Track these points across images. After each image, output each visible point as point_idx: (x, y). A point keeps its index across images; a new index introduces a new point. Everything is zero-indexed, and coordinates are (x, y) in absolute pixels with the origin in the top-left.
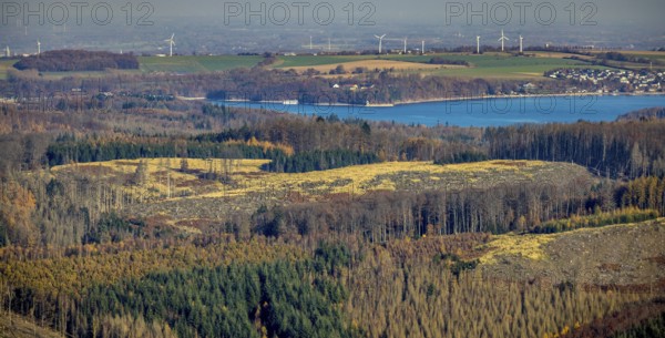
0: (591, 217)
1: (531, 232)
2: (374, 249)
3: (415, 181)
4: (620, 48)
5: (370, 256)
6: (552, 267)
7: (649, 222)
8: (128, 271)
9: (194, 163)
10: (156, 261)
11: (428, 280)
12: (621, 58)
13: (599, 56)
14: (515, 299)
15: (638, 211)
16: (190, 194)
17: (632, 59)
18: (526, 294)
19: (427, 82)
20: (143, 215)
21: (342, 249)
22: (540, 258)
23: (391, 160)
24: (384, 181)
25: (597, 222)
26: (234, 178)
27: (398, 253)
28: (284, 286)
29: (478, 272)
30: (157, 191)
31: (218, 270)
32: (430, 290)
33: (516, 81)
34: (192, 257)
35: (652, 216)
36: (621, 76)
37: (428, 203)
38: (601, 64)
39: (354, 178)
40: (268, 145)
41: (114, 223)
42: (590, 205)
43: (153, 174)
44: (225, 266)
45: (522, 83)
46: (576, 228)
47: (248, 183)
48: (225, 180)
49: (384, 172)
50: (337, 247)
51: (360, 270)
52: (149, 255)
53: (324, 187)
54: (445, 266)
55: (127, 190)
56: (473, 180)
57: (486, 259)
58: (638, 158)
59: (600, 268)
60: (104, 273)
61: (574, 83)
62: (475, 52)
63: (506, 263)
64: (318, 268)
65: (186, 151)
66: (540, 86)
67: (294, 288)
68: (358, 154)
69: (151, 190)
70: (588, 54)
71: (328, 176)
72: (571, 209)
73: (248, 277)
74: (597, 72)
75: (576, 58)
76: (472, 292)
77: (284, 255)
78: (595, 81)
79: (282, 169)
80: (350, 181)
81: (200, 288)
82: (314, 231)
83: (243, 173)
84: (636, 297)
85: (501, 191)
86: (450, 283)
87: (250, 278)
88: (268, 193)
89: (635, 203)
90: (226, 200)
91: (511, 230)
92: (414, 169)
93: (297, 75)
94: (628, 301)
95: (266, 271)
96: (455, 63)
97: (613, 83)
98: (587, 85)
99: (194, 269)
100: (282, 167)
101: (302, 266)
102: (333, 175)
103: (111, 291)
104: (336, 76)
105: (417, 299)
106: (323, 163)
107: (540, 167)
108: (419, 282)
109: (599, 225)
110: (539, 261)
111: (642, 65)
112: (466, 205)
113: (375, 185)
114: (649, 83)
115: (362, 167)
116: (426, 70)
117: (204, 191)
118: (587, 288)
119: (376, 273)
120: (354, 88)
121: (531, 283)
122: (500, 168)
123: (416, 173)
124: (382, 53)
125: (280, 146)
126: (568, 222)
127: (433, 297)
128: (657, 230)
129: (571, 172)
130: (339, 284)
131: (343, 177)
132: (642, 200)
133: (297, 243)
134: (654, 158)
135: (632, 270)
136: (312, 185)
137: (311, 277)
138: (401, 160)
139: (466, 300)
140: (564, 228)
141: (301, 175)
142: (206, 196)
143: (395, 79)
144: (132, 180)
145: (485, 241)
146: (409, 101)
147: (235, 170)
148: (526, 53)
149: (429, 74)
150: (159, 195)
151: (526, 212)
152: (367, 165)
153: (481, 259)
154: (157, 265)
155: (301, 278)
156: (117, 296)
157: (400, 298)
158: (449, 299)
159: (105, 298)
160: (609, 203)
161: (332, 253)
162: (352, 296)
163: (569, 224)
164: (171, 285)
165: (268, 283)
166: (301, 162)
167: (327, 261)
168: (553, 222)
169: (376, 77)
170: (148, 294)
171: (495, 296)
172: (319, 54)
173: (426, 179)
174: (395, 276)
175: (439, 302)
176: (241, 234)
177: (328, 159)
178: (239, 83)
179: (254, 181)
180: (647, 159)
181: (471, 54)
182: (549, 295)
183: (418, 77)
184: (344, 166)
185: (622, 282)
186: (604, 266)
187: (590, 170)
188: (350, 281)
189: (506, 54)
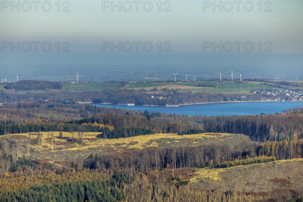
0: (244, 160)
1: (215, 167)
2: (141, 175)
3: (168, 142)
4: (287, 80)
5: (138, 178)
6: (224, 184)
7: (271, 163)
8: (23, 185)
9: (65, 134)
10: (36, 181)
11: (164, 190)
12: (287, 84)
13: (277, 83)
14: (204, 199)
15: (266, 157)
16: (63, 148)
17: (293, 85)
18: (210, 197)
19: (195, 95)
20: (38, 158)
21: (125, 175)
22: (218, 179)
23: (159, 133)
24: (153, 143)
25: (246, 162)
26: (84, 141)
27: (152, 177)
28: (95, 193)
29: (188, 186)
30: (47, 147)
31: (65, 185)
32: (165, 195)
33: (237, 95)
34: (54, 179)
35: (272, 160)
36: (286, 93)
37: (167, 154)
38: (277, 87)
39: (139, 141)
40: (102, 125)
41: (24, 162)
42: (244, 154)
43: (46, 139)
44: (69, 183)
45: (240, 96)
46: (236, 165)
47: (90, 144)
48: (80, 142)
49: (154, 138)
50: (123, 174)
51: (132, 186)
52: (33, 178)
53: (125, 146)
54: (173, 183)
55: (33, 147)
56: (195, 142)
57: (193, 180)
58: (273, 132)
59: (246, 184)
60: (11, 186)
61: (264, 96)
62: (219, 81)
63: (202, 182)
64: (112, 184)
65: (63, 129)
66: (248, 97)
67: (100, 194)
68: (143, 130)
69: (44, 147)
70: (272, 82)
71: (127, 140)
72: (235, 156)
73: (78, 188)
74: (275, 90)
75: (267, 84)
76: (185, 196)
77: (97, 178)
78: (274, 95)
79: (107, 137)
80: (137, 142)
81: (55, 193)
82: (113, 167)
83: (88, 139)
84: (261, 198)
85: (202, 148)
86: (174, 191)
87: (80, 189)
88: (98, 148)
89: (265, 153)
90: (78, 151)
91: (206, 166)
92: (168, 137)
93: (135, 92)
94: (257, 200)
95: (87, 186)
96: (209, 86)
97: (283, 96)
98: (270, 97)
99: (54, 184)
100: (107, 136)
101: (105, 183)
102: (130, 140)
103: (13, 195)
104: (153, 92)
105: (158, 199)
106: (126, 134)
107: (227, 136)
108: (159, 191)
109: (247, 164)
110: (218, 181)
111: (297, 87)
112: (185, 154)
113: (149, 145)
114: (299, 96)
115: (144, 136)
116: (195, 90)
117: (69, 147)
118: (239, 194)
119: (140, 186)
120: (161, 98)
121: (212, 191)
122: (208, 136)
123: (169, 139)
124: (176, 82)
125: (107, 126)
126: (233, 163)
127: (166, 198)
128: (274, 166)
129: (241, 139)
130: (122, 191)
131: (135, 141)
132: (268, 152)
133: (104, 172)
134: (280, 132)
135: (261, 185)
136: (119, 144)
137: (109, 188)
138: (163, 132)
139: (181, 199)
140: (231, 165)
141: (115, 140)
142: (69, 149)
143: (180, 94)
144: (35, 142)
145: (193, 171)
146: (187, 104)
147: (84, 138)
148: (243, 82)
149: (196, 91)
150: (48, 149)
151: (214, 158)
152: (147, 135)
153: (190, 180)
154: (37, 182)
155: (104, 189)
156: (16, 197)
157: (150, 198)
158: (173, 199)
159: (10, 198)
160: (253, 153)
161: (120, 177)
162: (128, 197)
163: (233, 164)
164: (42, 192)
165: (88, 191)
166: (116, 134)
167: (117, 180)
168: (225, 162)
169: (172, 93)
170: (30, 196)
171: (195, 198)
172: (147, 82)
173: (173, 142)
174: (149, 188)
175: (168, 200)
176: (78, 168)
177: (128, 132)
178: (107, 96)
179: (93, 143)
180: (277, 132)
181: (217, 82)
182: (220, 197)
183: (191, 93)
184: (136, 135)
185: (256, 191)
186: (248, 183)
187: (251, 138)
188: (128, 190)
189: (233, 82)
